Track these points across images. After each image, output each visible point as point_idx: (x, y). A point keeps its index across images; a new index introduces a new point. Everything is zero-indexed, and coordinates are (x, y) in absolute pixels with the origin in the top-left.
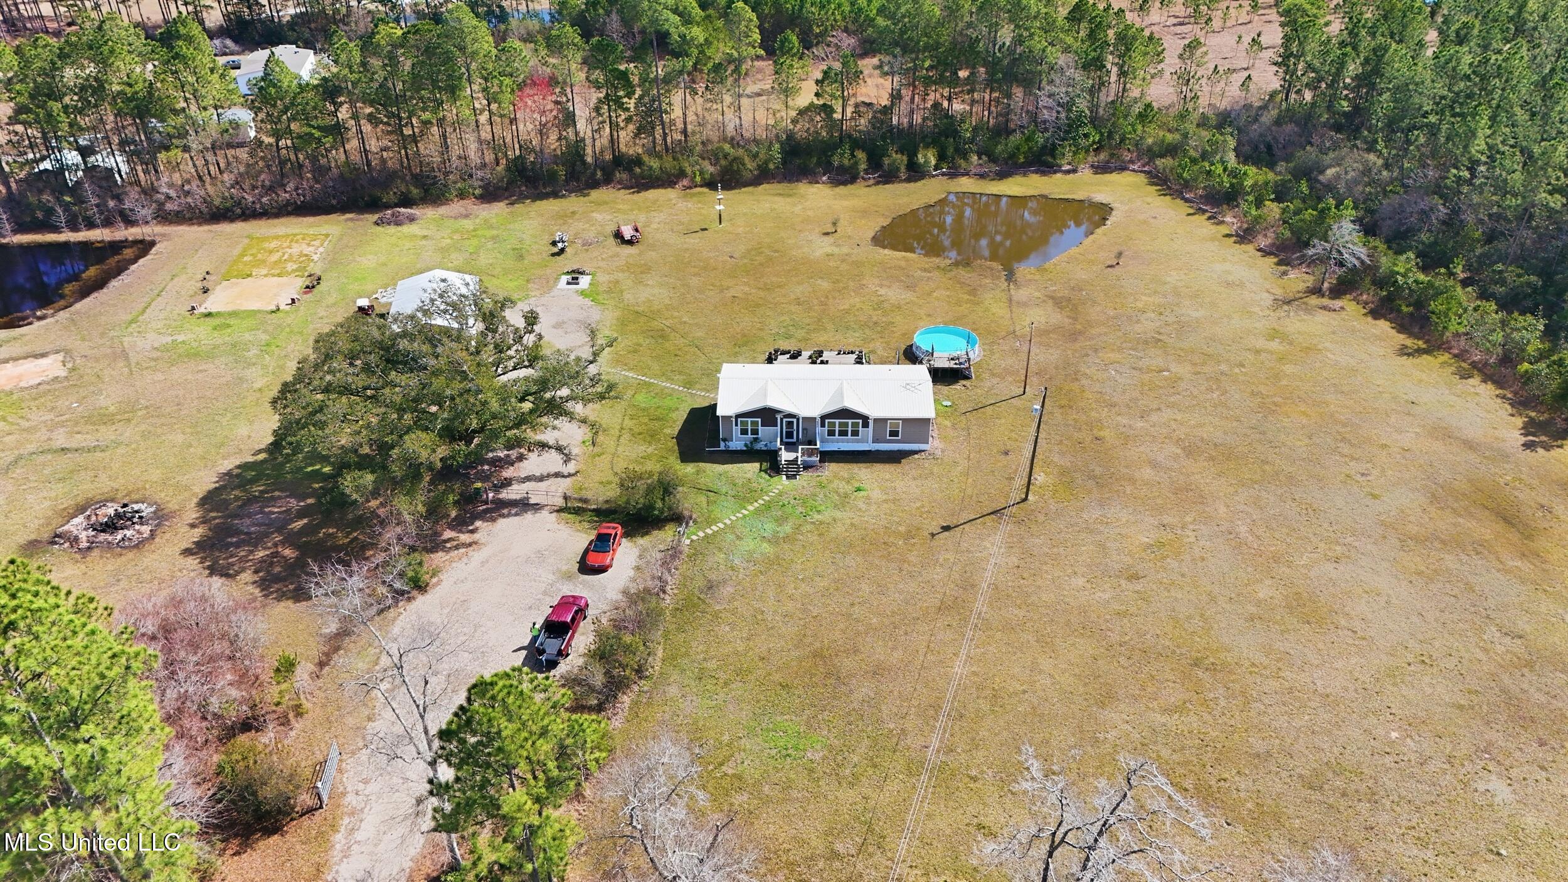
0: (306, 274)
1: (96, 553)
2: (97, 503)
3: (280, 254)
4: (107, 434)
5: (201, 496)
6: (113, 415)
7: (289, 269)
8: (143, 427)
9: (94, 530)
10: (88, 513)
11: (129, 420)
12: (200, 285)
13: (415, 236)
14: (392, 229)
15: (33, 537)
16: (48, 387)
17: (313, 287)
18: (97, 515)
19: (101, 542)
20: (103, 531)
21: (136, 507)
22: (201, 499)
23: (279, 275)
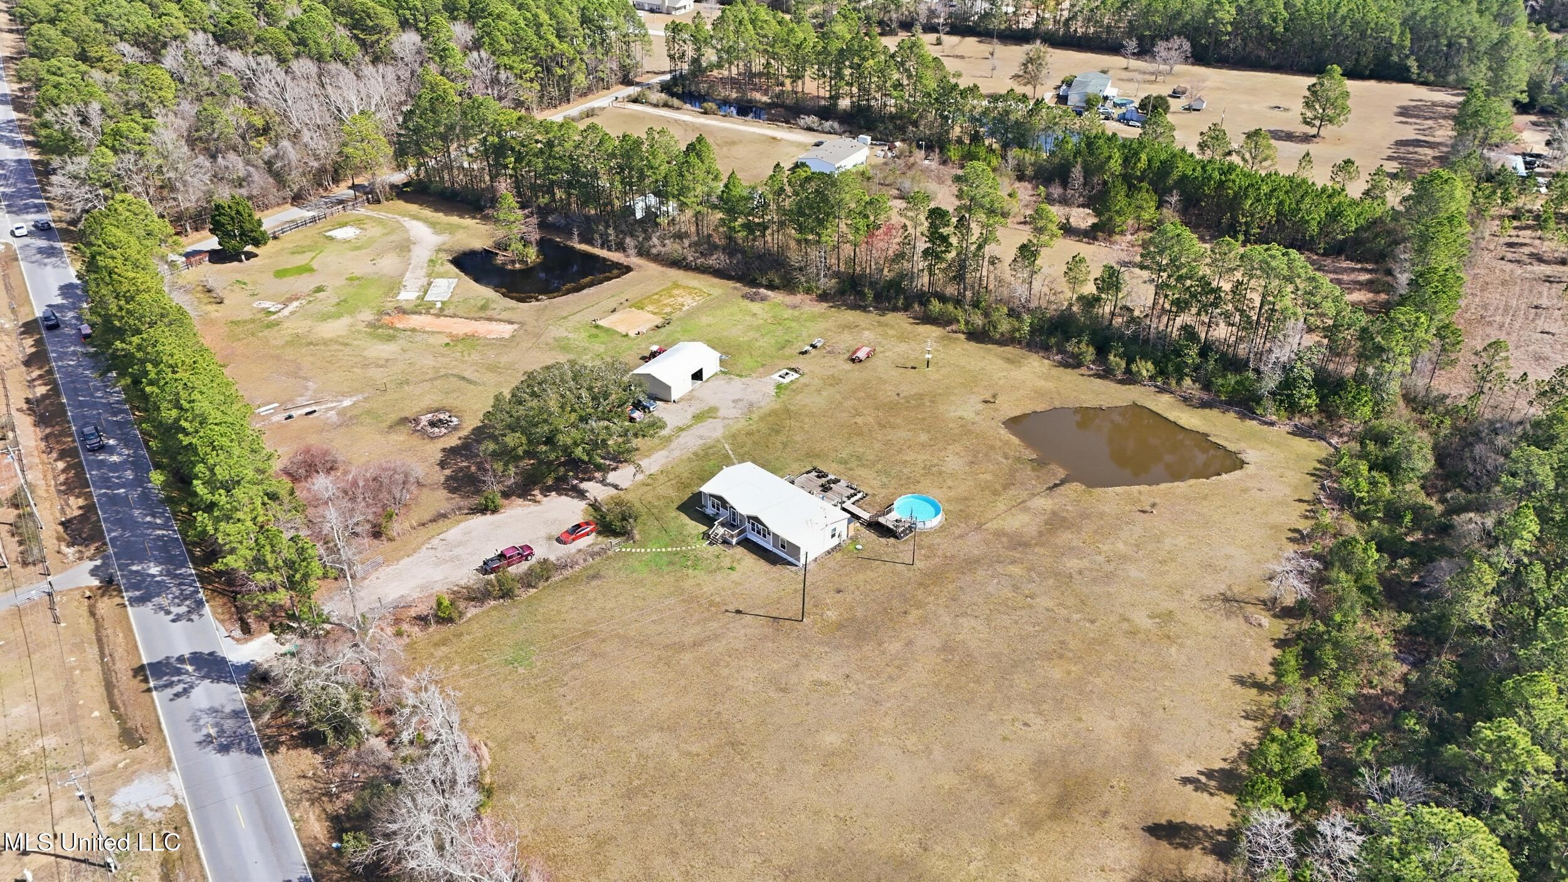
0: (667, 318)
1: (417, 434)
2: (444, 410)
3: (673, 299)
4: (487, 376)
5: (478, 425)
6: (500, 368)
7: (664, 311)
9: (429, 423)
10: (436, 413)
12: (616, 306)
15: (408, 416)
16: (495, 342)
17: (659, 328)
18: (437, 416)
19: (424, 430)
20: (430, 425)
21: (453, 419)
22: (476, 427)
23: (655, 314)
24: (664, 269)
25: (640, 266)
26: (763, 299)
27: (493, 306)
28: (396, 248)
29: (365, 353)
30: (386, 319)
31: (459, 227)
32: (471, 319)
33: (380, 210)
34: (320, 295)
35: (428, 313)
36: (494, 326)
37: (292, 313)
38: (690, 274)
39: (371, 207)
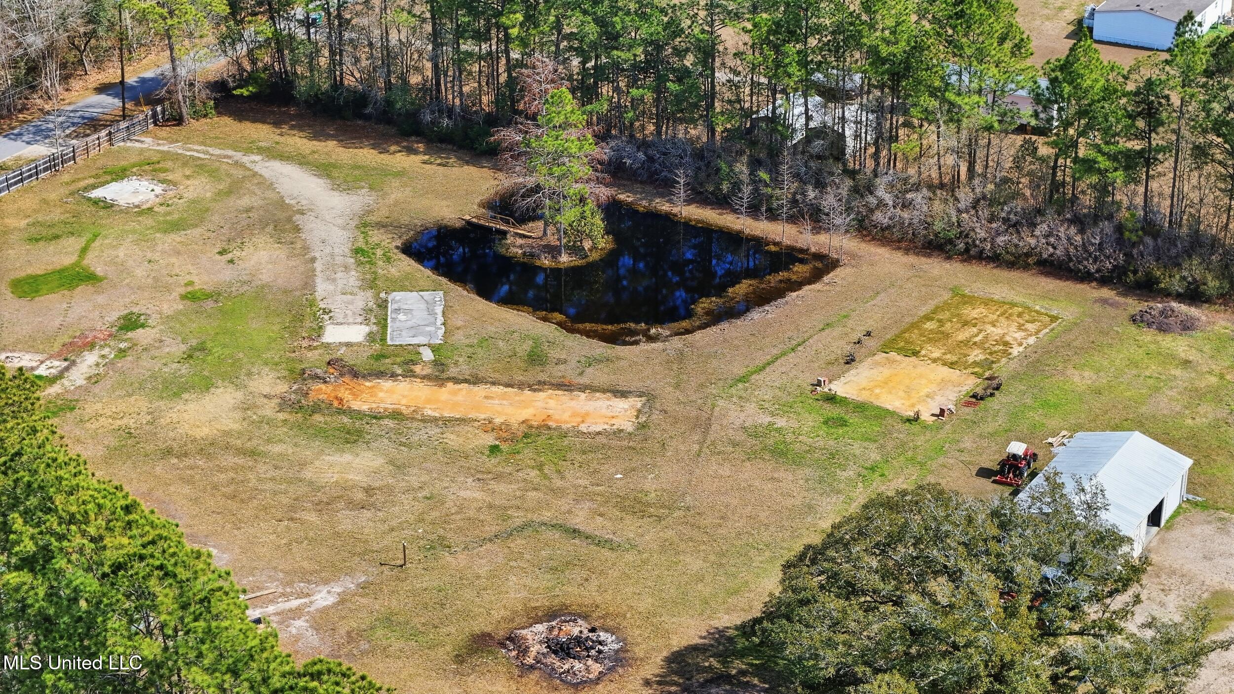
0: (987, 374)
1: (534, 676)
2: (570, 614)
3: (975, 330)
4: (630, 528)
5: (675, 649)
6: (649, 505)
7: (971, 359)
8: (670, 533)
9: (548, 647)
10: (554, 623)
11: (660, 519)
12: (848, 348)
13: (1173, 357)
14: (1148, 336)
15: (488, 629)
16: (605, 441)
17: (982, 399)
18: (560, 629)
19: (546, 665)
20: (555, 652)
21: (603, 636)
22: (673, 654)
23: (952, 365)
24: (912, 259)
25: (853, 256)
26: (1187, 326)
27: (555, 354)
28: (263, 224)
29: (308, 474)
30: (321, 391)
31: (385, 172)
32: (521, 386)
33: (187, 140)
34: (139, 334)
35: (410, 374)
36: (581, 402)
37: (94, 380)
38: (985, 271)
39: (165, 132)
